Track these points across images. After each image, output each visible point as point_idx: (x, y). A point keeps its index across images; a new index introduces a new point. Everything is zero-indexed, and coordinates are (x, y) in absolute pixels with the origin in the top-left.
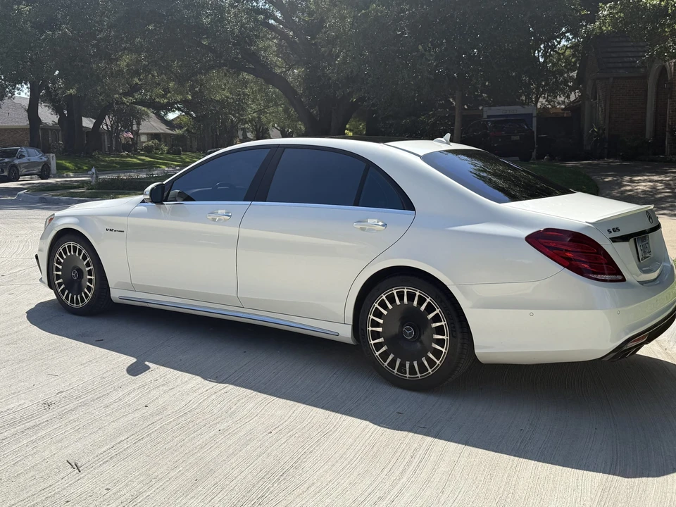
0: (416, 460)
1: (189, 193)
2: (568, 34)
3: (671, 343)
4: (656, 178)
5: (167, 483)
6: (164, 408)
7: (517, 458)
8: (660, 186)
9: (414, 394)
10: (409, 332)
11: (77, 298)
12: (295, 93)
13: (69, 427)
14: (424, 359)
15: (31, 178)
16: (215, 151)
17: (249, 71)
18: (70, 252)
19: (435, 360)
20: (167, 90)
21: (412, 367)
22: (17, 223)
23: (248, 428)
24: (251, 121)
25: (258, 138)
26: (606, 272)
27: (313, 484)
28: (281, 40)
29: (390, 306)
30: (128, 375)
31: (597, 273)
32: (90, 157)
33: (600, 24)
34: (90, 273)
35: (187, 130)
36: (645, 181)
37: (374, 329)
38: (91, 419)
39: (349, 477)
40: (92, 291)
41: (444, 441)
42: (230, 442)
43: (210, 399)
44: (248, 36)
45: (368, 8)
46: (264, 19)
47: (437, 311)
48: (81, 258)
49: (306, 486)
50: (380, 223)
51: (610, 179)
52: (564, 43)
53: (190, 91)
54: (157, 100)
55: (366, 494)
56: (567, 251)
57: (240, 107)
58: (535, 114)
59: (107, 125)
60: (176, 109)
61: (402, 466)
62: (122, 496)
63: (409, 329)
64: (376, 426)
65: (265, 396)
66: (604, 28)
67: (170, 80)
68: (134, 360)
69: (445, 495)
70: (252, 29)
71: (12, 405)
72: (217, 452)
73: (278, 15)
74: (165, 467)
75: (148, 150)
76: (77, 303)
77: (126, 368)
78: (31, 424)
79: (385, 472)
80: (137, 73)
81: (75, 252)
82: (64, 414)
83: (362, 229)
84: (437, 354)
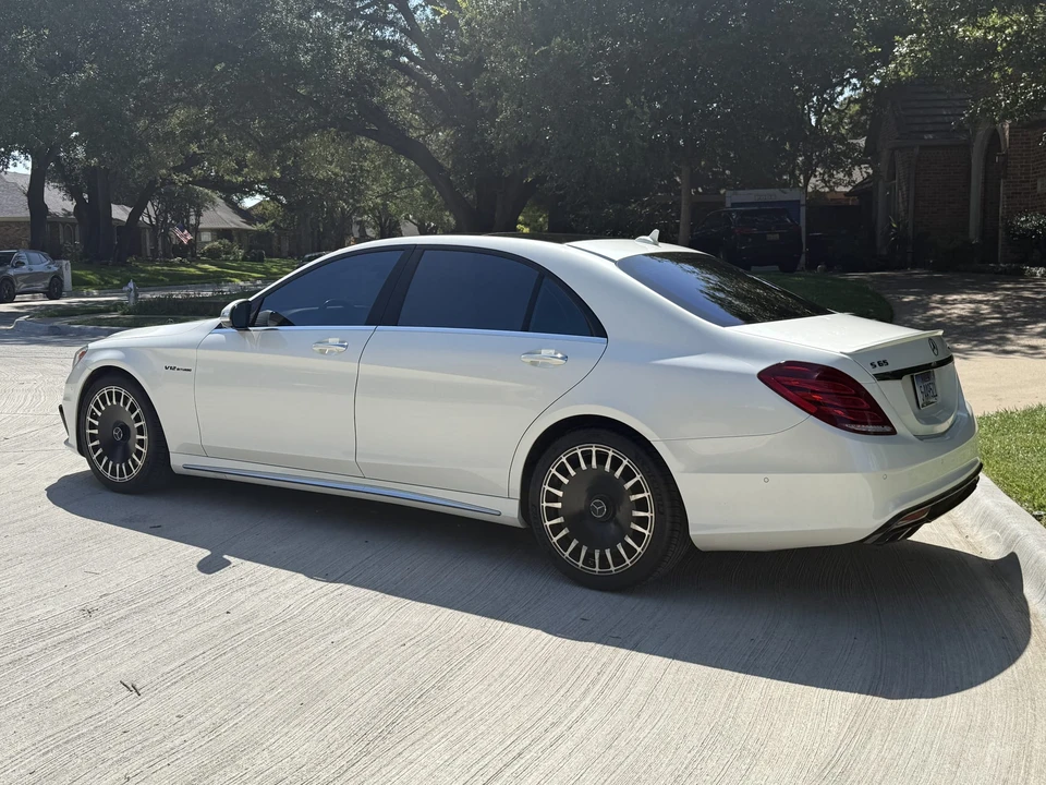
0: (604, 679)
1: (286, 314)
2: (854, 81)
3: (975, 529)
4: (980, 297)
5: (262, 708)
6: (254, 615)
7: (743, 675)
8: (985, 309)
9: (607, 596)
10: (600, 508)
11: (121, 468)
12: (441, 167)
13: (121, 639)
14: (619, 546)
15: (34, 297)
16: (320, 256)
17: (370, 135)
18: (111, 400)
19: (636, 546)
20: (241, 164)
21: (603, 557)
22: (19, 364)
23: (372, 639)
24: (372, 210)
25: (383, 236)
26: (869, 421)
27: (463, 708)
28: (417, 88)
29: (572, 473)
30: (199, 572)
31: (856, 423)
32: (123, 266)
33: (896, 67)
34: (140, 431)
35: (273, 224)
36: (963, 301)
37: (550, 505)
38: (151, 629)
39: (511, 699)
40: (144, 457)
41: (644, 655)
42: (346, 658)
43: (318, 603)
44: (369, 83)
45: (549, 43)
46: (393, 56)
47: (638, 478)
48: (127, 409)
49: (453, 710)
50: (559, 355)
51: (911, 298)
52: (848, 92)
53: (278, 164)
54: (227, 178)
55: (535, 719)
56: (813, 392)
57: (355, 190)
58: (803, 202)
59: (149, 217)
60: (257, 191)
61: (585, 685)
62: (199, 724)
63: (598, 504)
64: (551, 636)
65: (396, 598)
66: (902, 74)
67: (248, 146)
68: (207, 553)
69: (642, 720)
70: (374, 72)
71: (38, 613)
72: (330, 669)
73: (415, 50)
74: (258, 689)
75: (213, 255)
76: (122, 475)
77: (196, 562)
78: (66, 636)
79: (562, 692)
80: (196, 137)
81: (118, 400)
82: (112, 624)
83: (534, 364)
84: (638, 537)
